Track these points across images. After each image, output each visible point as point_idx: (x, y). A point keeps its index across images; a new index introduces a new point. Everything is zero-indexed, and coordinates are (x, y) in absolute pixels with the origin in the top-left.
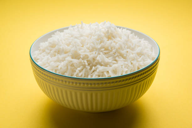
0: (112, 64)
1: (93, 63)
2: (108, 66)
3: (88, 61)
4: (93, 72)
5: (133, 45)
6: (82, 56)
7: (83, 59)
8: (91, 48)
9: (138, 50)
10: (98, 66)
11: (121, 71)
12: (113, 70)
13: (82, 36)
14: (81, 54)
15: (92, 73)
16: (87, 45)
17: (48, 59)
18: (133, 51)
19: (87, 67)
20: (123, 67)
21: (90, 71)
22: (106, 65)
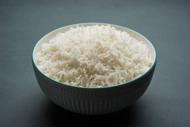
0: (109, 72)
1: (91, 72)
2: (106, 74)
3: (86, 69)
4: (91, 79)
5: (130, 51)
6: (81, 65)
7: (82, 67)
8: (90, 56)
9: (135, 57)
10: (96, 75)
11: (118, 80)
12: (110, 79)
13: (81, 42)
14: (80, 61)
15: (90, 81)
16: (87, 52)
17: (49, 64)
18: (130, 58)
19: (85, 75)
20: (120, 75)
21: (88, 79)
22: (103, 73)
